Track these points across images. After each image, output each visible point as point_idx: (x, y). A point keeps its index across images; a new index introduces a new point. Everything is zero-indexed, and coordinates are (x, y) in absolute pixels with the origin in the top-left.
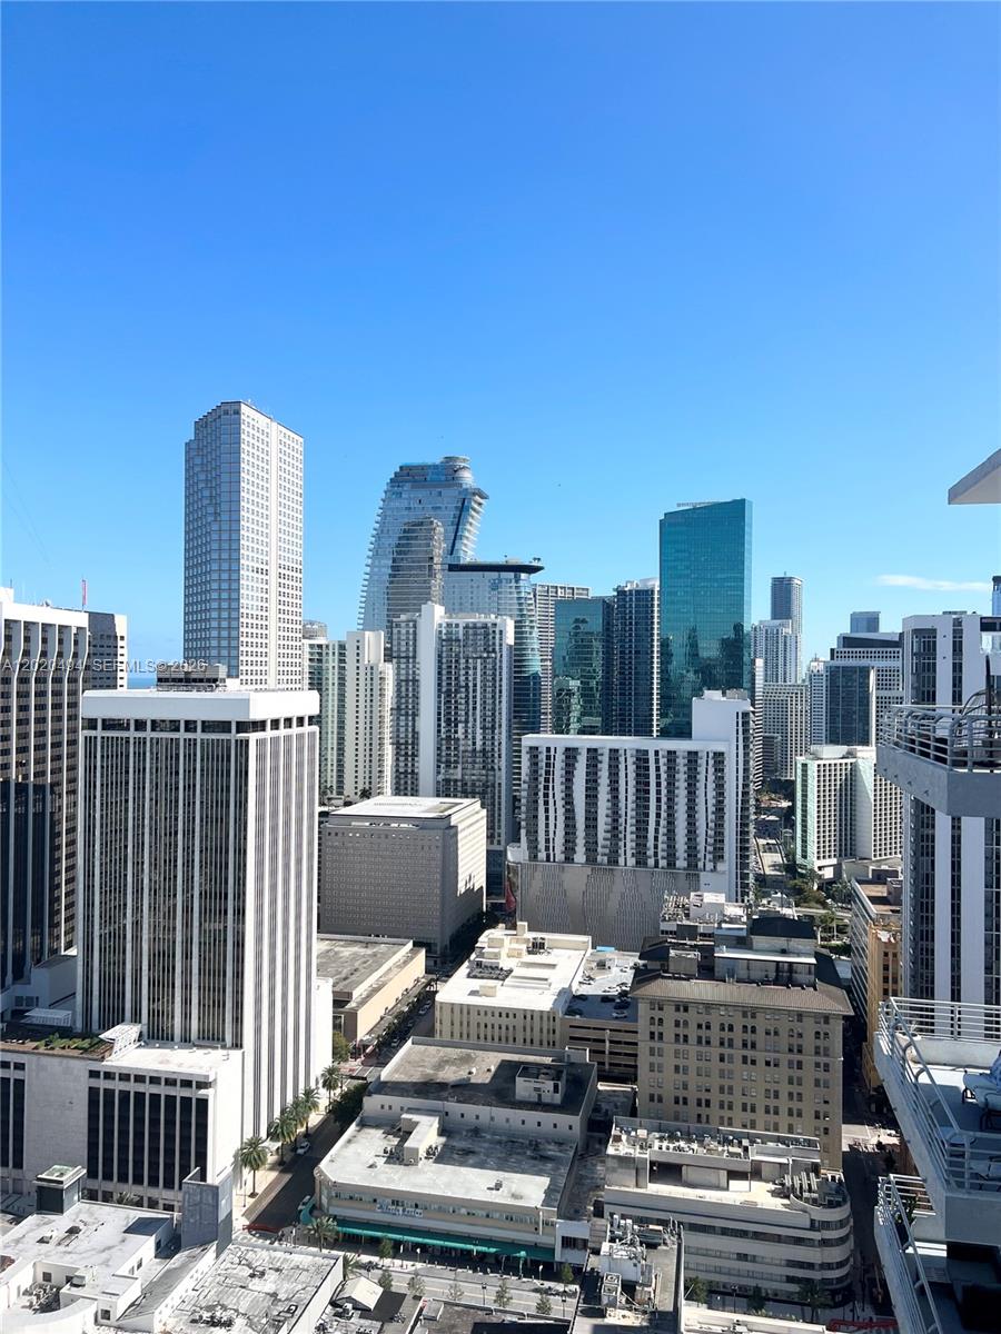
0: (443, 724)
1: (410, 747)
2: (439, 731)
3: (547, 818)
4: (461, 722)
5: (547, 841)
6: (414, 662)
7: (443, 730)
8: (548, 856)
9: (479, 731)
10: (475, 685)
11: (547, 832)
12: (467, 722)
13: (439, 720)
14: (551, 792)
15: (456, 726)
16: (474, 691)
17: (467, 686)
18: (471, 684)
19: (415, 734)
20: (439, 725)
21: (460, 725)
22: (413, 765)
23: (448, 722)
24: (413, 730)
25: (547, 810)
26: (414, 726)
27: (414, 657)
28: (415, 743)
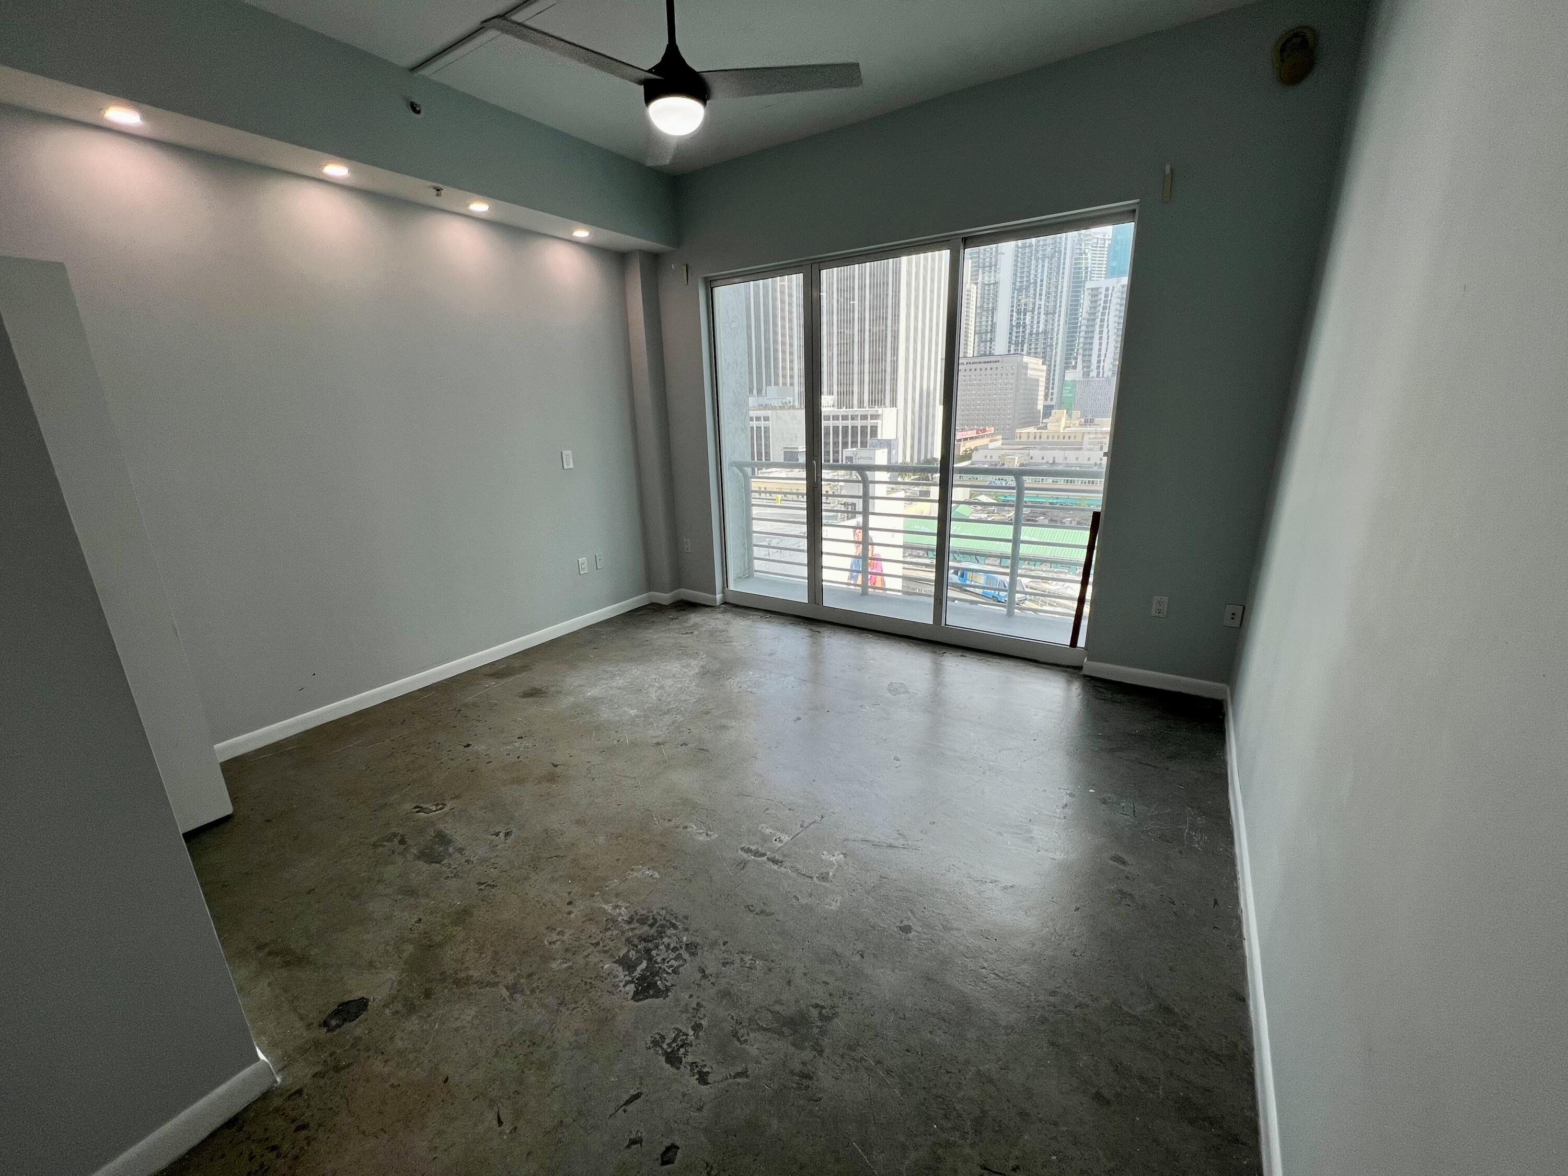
0: (1015, 314)
1: (989, 335)
2: (1011, 320)
3: (1100, 344)
4: (1028, 311)
5: (1099, 362)
6: (995, 268)
7: (1014, 319)
8: (1098, 373)
9: (1043, 317)
10: (1042, 281)
11: (1099, 356)
12: (1033, 311)
13: (1012, 311)
14: (1106, 324)
15: (1025, 315)
16: (1041, 286)
17: (1035, 282)
18: (1039, 281)
19: (993, 325)
20: (1012, 316)
21: (1028, 314)
22: (990, 348)
23: (1019, 312)
24: (992, 321)
25: (1101, 338)
26: (992, 317)
27: (996, 265)
28: (993, 331)
